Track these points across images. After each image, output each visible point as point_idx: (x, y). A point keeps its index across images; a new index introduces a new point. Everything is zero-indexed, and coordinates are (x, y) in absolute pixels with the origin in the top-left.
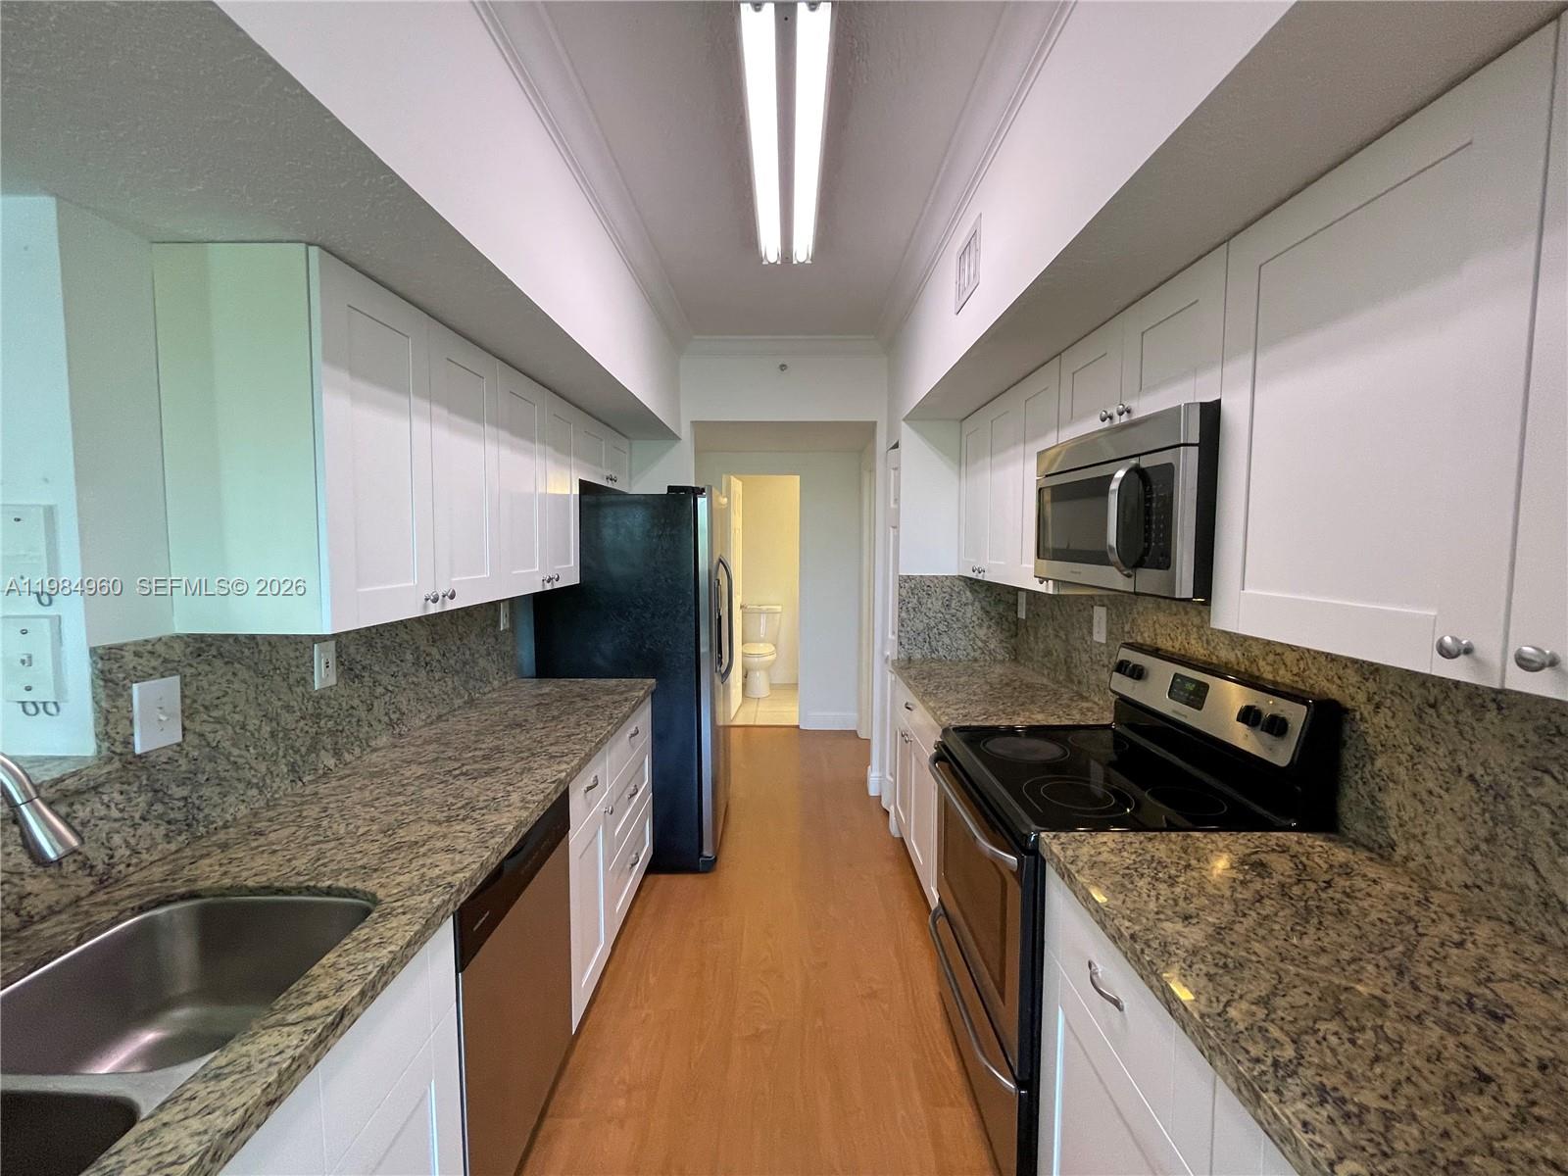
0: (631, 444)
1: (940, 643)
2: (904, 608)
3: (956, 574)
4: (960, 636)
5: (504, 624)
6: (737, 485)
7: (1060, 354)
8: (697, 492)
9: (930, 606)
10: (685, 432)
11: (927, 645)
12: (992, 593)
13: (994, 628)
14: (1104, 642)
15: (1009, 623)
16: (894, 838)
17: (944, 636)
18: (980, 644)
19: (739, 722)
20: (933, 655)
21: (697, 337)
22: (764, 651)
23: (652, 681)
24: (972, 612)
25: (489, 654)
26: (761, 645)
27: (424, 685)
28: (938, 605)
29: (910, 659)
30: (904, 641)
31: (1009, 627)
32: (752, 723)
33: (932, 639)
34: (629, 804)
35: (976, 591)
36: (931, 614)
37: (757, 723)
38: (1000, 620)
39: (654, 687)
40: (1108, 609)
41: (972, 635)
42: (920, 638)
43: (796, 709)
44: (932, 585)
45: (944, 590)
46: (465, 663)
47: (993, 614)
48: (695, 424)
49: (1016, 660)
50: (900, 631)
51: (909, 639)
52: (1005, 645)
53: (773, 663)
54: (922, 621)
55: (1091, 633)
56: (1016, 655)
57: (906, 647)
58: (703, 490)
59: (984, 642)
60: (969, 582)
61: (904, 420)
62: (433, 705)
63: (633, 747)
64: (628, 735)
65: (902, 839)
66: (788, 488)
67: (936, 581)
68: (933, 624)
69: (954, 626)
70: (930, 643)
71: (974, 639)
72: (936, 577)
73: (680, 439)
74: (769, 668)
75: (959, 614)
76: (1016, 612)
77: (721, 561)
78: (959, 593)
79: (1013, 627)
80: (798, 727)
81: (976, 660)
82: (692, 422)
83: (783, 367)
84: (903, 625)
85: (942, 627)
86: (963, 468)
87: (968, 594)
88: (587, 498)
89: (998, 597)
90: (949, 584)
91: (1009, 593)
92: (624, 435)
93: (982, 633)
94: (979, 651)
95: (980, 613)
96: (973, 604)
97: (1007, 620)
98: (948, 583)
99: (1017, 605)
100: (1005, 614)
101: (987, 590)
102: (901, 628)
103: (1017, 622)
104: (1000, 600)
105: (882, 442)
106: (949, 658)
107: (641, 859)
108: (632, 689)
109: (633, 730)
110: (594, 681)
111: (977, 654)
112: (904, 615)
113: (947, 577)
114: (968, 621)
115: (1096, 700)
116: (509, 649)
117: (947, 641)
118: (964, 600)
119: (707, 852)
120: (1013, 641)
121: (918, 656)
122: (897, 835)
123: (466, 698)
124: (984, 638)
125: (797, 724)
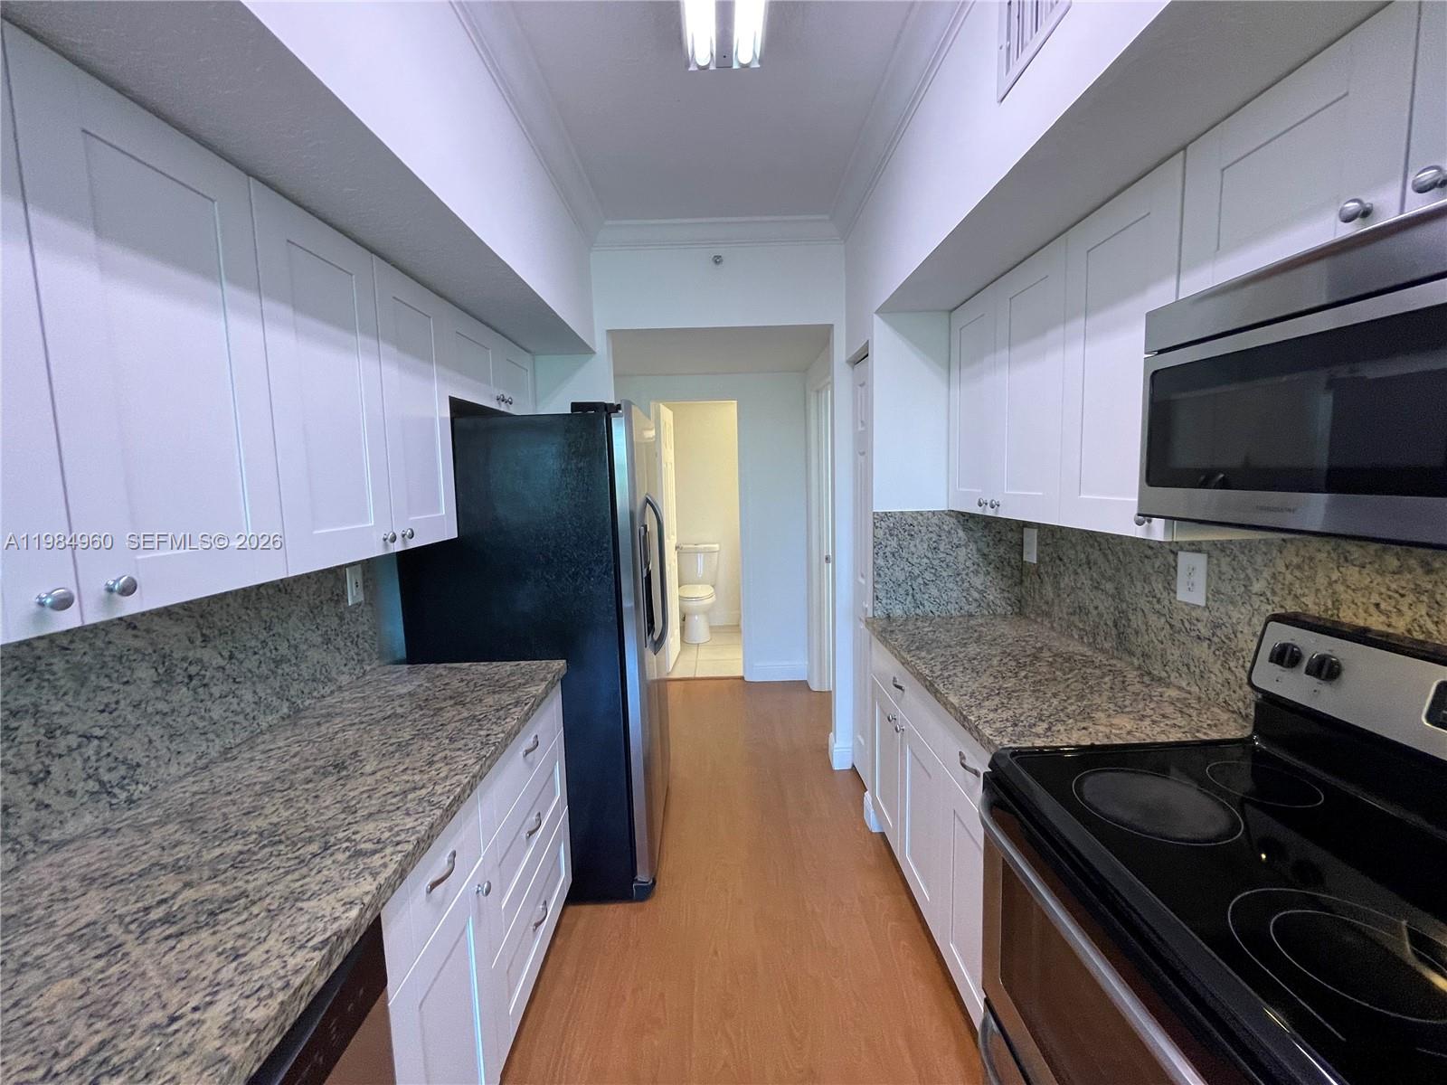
0: (534, 360)
1: (926, 596)
2: (881, 553)
3: (944, 508)
4: (951, 586)
5: (354, 595)
6: (667, 415)
7: (1184, 148)
8: (609, 410)
9: (913, 549)
10: (600, 344)
11: (910, 598)
12: (990, 531)
13: (993, 574)
14: (1202, 603)
15: (1012, 567)
16: (872, 833)
17: (931, 586)
18: (976, 595)
19: (676, 675)
20: (918, 611)
21: (607, 223)
22: (703, 593)
23: (559, 665)
24: (965, 555)
25: (328, 641)
26: (700, 586)
27: (186, 710)
28: (922, 548)
29: (889, 616)
30: (881, 595)
31: (1012, 574)
32: (691, 676)
33: (917, 590)
34: (528, 844)
35: (971, 530)
36: (915, 561)
37: (699, 675)
38: (1001, 565)
39: (564, 672)
40: (1209, 556)
41: (966, 585)
42: (901, 591)
43: (740, 656)
44: (915, 523)
45: (930, 529)
46: (278, 663)
47: (992, 557)
48: (612, 334)
49: (1021, 614)
50: (875, 582)
51: (887, 592)
52: (1006, 595)
53: (713, 606)
54: (903, 569)
55: (1170, 587)
56: (1020, 608)
57: (884, 601)
58: (618, 407)
59: (981, 592)
60: (961, 519)
61: (877, 312)
62: (211, 736)
63: (531, 765)
64: (521, 753)
65: (883, 835)
66: (724, 418)
67: (920, 518)
68: (916, 572)
69: (944, 574)
70: (913, 596)
71: (968, 590)
72: (921, 514)
73: (594, 353)
74: (708, 612)
75: (949, 559)
76: (1021, 555)
77: (648, 501)
78: (949, 532)
79: (1016, 573)
80: (742, 678)
81: (971, 615)
82: (608, 331)
83: (717, 260)
84: (879, 575)
85: (928, 576)
86: (955, 372)
87: (961, 533)
88: (461, 421)
89: (998, 536)
90: (937, 522)
91: (1012, 530)
92: (526, 350)
93: (978, 581)
94: (975, 604)
95: (976, 557)
96: (966, 546)
97: (1009, 563)
98: (935, 520)
99: (1022, 545)
100: (1007, 557)
101: (985, 527)
102: (876, 579)
103: (1022, 567)
104: (1000, 540)
105: (841, 351)
106: (937, 613)
107: (549, 913)
108: (531, 680)
109: (529, 742)
110: (482, 667)
111: (973, 608)
112: (881, 562)
113: (934, 513)
114: (961, 567)
115: (1184, 684)
116: (366, 628)
117: (935, 592)
118: (955, 541)
119: (642, 876)
120: (1016, 589)
121: (898, 611)
122: (875, 830)
123: (285, 710)
124: (981, 588)
125: (741, 675)
